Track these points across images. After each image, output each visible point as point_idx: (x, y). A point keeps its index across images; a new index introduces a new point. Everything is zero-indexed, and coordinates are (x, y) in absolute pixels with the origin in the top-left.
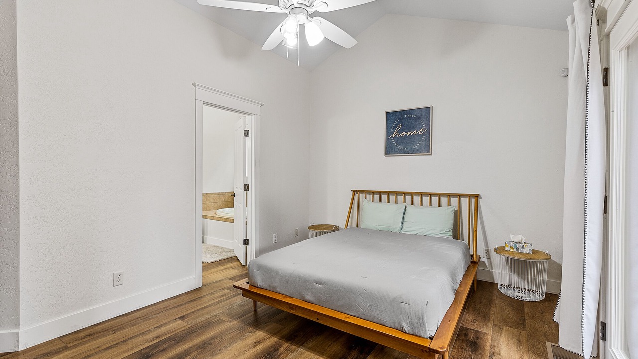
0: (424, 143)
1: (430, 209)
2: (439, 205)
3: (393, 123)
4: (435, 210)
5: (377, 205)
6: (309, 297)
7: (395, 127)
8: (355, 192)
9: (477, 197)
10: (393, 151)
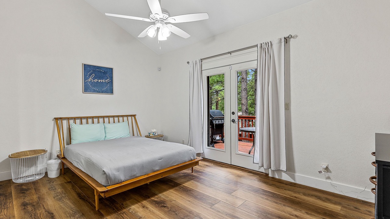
0: (109, 88)
1: (119, 124)
2: (123, 121)
3: (88, 72)
4: (121, 124)
5: (84, 126)
6: (157, 168)
7: (90, 75)
8: (56, 119)
9: (134, 116)
10: (89, 90)
